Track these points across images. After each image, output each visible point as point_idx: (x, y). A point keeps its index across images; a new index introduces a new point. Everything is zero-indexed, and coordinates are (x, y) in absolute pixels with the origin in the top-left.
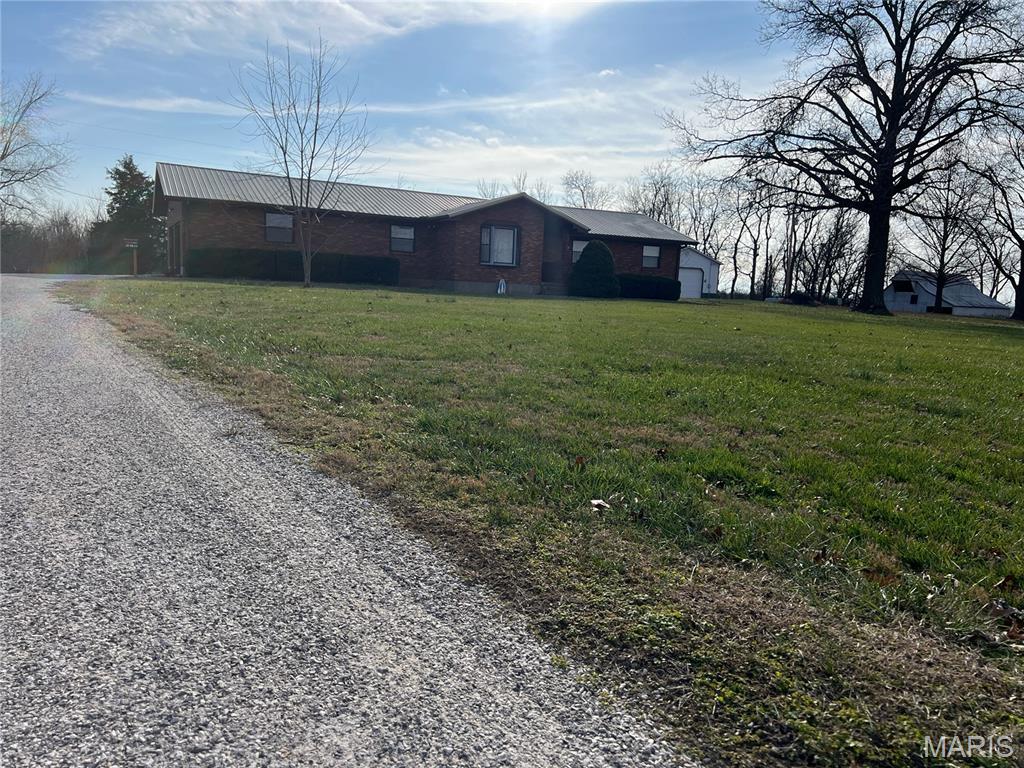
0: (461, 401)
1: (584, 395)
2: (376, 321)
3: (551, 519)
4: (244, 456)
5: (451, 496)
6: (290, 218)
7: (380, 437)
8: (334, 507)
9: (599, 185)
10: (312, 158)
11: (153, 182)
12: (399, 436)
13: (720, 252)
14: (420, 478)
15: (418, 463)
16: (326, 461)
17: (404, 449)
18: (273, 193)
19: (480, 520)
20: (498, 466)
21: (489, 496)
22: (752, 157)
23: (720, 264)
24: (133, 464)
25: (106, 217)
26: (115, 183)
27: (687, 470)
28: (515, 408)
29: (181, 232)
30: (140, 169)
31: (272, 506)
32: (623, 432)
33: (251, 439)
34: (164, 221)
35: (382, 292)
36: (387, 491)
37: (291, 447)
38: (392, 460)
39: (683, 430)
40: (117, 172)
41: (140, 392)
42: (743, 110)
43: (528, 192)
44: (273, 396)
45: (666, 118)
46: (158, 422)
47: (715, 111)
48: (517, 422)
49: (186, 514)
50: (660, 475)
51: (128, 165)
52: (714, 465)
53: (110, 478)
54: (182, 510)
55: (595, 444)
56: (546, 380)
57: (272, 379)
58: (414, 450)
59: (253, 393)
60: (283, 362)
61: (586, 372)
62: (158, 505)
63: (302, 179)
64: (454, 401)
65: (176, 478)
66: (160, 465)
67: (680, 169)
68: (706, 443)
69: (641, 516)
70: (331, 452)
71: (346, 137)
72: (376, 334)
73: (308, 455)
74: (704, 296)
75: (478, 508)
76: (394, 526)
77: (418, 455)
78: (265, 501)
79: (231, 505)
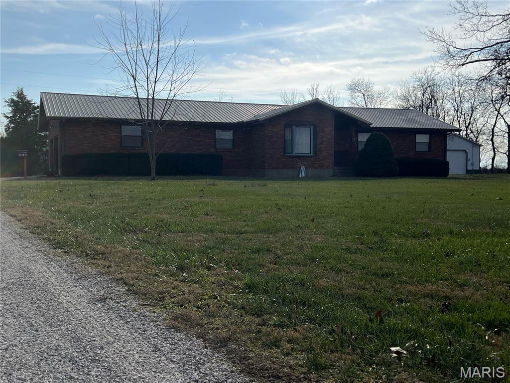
0: (277, 266)
1: (376, 258)
2: (206, 204)
3: (359, 364)
4: (113, 316)
5: (275, 346)
6: (140, 128)
7: (216, 298)
8: (185, 356)
9: (376, 88)
10: (155, 82)
11: (38, 107)
12: (231, 296)
13: (480, 137)
14: (249, 331)
15: (247, 319)
16: (176, 319)
17: (235, 307)
18: (127, 110)
19: (301, 366)
20: (312, 320)
21: (306, 345)
22: (502, 60)
23: (480, 145)
24: (32, 325)
25: (5, 135)
26: (11, 109)
27: (468, 320)
28: (320, 271)
29: (59, 143)
30: (29, 98)
31: (137, 356)
32: (412, 288)
33: (118, 303)
34: (46, 135)
35: (210, 181)
36: (224, 342)
37: (149, 308)
38: (227, 317)
39: (462, 286)
40: (13, 101)
41: (34, 268)
42: (491, 24)
43: (320, 98)
44: (133, 268)
45: (429, 33)
46: (48, 291)
47: (468, 25)
48: (323, 282)
49: (73, 364)
50: (445, 325)
51: (20, 95)
52: (491, 315)
53: (15, 337)
54: (69, 361)
55: (390, 300)
56: (344, 247)
57: (131, 254)
58: (243, 308)
59: (118, 266)
60: (139, 240)
61: (377, 239)
62: (51, 358)
63: (148, 99)
64: (272, 266)
65: (63, 336)
66: (51, 325)
67: (442, 72)
68: (482, 296)
69: (433, 360)
70: (179, 311)
71: (180, 65)
72: (207, 214)
73: (161, 314)
74: (469, 172)
75: (298, 356)
76: (232, 372)
77: (246, 312)
78: (131, 352)
79: (106, 357)
